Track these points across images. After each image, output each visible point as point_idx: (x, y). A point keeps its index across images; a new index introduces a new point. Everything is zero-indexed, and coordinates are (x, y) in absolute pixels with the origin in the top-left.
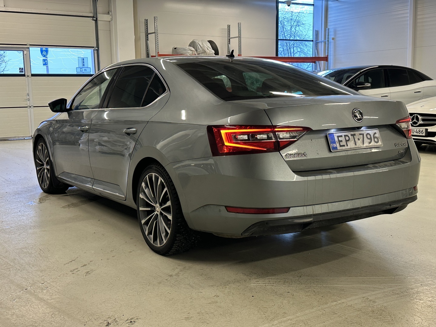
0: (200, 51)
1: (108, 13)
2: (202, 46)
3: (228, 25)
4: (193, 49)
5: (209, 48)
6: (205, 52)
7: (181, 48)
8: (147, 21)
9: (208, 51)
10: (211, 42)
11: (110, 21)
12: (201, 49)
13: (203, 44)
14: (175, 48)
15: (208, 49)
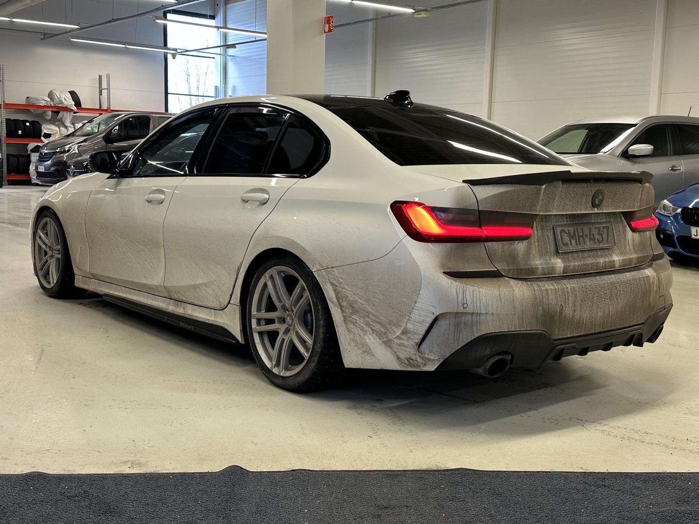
0: (57, 102)
2: (58, 96)
3: (99, 75)
4: (48, 99)
5: (68, 98)
6: (63, 103)
7: (34, 98)
9: (67, 102)
10: (73, 94)
12: (58, 100)
13: (60, 95)
14: (28, 98)
15: (65, 99)
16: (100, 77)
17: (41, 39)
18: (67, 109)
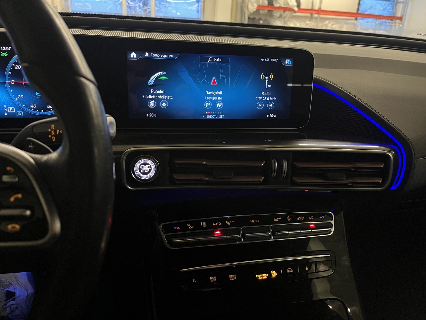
18: (291, 10)
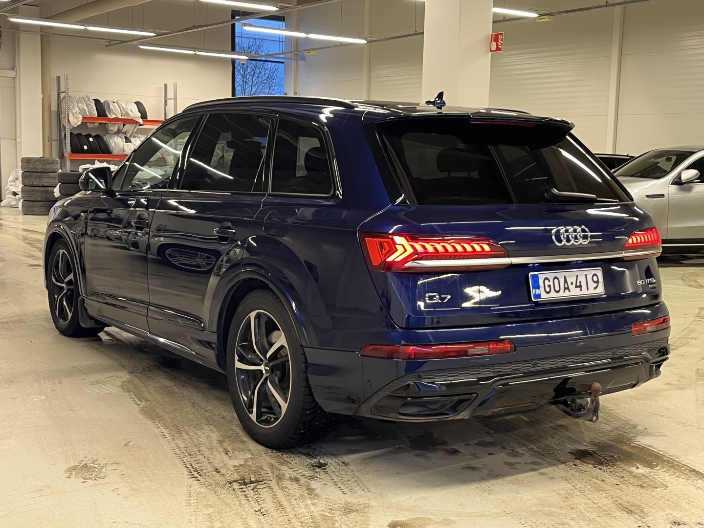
1: (13, 69)
2: (124, 107)
3: (165, 84)
5: (134, 110)
6: (129, 115)
8: (59, 78)
9: (132, 114)
10: (138, 104)
11: (15, 78)
12: (124, 112)
13: (126, 106)
15: (131, 111)
16: (166, 86)
17: (107, 46)
